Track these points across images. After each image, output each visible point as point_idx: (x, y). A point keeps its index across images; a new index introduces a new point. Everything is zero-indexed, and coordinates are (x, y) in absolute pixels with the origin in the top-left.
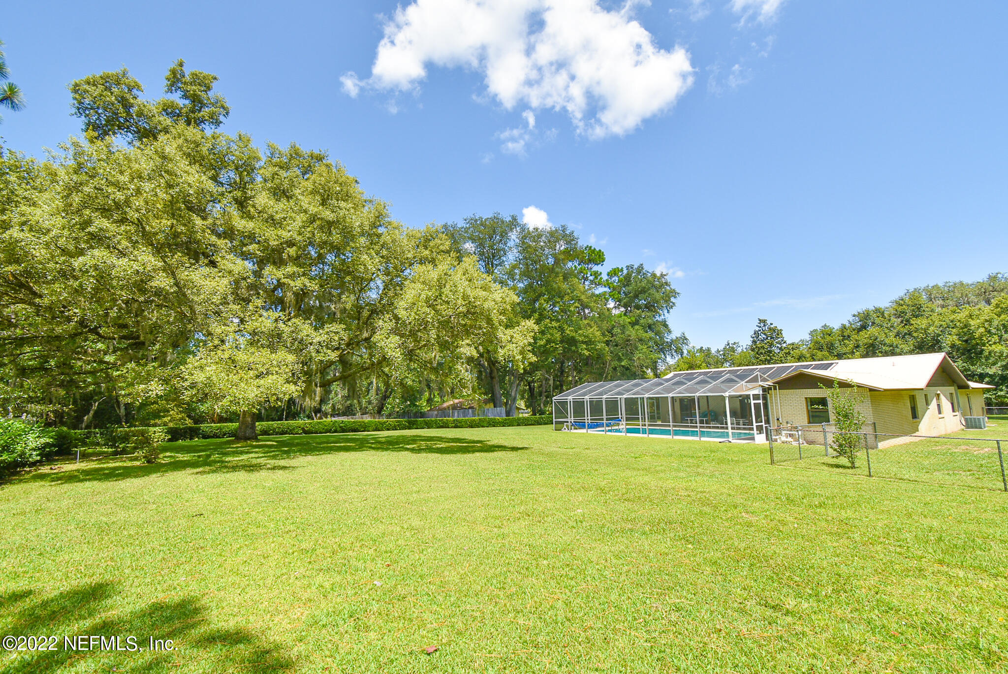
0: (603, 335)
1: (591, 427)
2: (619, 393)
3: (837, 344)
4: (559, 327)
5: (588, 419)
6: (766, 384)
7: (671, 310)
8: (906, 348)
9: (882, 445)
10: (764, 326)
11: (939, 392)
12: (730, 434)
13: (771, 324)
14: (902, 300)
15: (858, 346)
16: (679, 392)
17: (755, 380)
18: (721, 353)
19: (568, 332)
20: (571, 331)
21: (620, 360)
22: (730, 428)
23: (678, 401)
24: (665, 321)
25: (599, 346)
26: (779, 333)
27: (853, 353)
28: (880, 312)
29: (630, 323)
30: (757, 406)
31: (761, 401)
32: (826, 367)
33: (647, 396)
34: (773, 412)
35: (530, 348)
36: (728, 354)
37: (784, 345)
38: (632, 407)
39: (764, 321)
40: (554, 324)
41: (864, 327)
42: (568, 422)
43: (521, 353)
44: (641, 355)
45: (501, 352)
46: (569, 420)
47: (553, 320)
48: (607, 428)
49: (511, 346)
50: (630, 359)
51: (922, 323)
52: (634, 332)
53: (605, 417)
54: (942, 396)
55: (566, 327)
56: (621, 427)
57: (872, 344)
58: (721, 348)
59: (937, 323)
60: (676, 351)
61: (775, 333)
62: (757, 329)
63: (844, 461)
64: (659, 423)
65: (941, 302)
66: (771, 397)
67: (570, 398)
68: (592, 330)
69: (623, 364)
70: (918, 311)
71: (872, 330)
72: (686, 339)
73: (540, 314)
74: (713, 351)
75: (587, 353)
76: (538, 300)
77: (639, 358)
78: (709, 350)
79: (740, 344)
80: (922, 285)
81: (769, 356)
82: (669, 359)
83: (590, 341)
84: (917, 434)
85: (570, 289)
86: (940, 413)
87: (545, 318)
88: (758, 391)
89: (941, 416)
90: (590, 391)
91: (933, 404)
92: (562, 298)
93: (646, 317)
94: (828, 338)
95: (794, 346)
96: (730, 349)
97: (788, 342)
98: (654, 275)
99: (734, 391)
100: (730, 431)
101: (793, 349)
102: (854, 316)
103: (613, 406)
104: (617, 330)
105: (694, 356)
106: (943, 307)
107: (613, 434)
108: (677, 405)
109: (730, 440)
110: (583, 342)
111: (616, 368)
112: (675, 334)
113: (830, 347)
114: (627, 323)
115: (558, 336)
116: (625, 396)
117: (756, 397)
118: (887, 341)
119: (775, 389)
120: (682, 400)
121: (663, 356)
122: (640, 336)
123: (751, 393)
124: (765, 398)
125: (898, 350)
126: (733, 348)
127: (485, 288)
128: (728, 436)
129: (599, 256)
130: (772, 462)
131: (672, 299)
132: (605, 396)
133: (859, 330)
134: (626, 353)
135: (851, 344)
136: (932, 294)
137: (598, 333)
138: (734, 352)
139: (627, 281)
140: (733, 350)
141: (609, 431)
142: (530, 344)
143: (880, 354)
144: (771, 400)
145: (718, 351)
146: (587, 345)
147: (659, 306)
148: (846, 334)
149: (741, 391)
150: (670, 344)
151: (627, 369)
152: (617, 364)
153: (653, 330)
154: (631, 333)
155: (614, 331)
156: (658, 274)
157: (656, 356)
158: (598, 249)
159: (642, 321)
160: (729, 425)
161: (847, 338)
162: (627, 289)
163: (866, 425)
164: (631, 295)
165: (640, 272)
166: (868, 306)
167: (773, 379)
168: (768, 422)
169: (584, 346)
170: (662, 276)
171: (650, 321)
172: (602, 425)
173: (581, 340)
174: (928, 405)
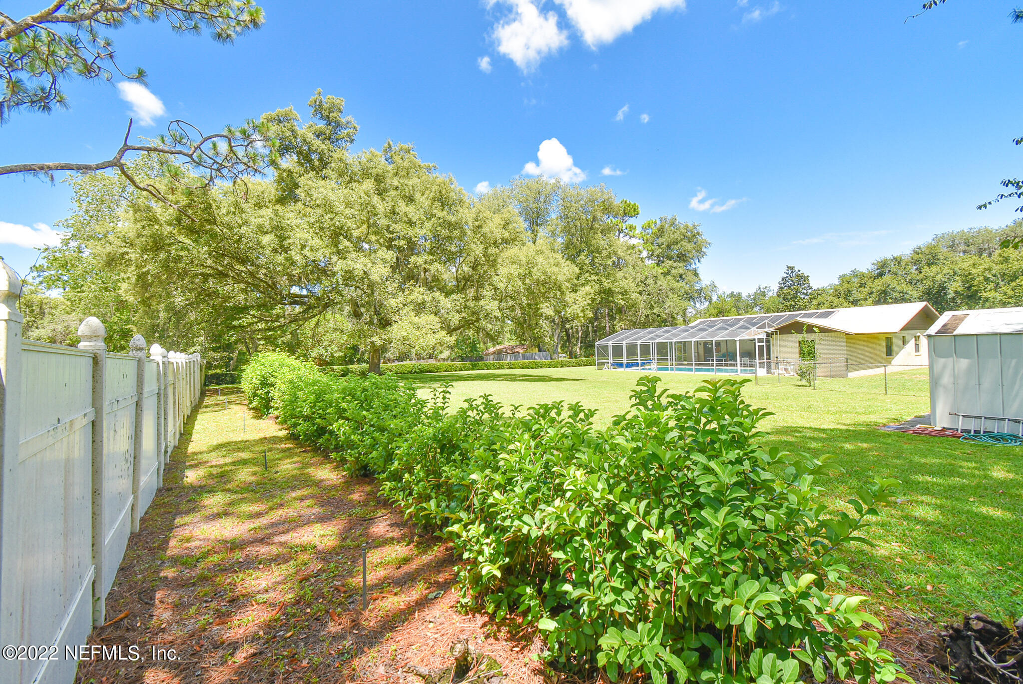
0: (637, 285)
1: (629, 366)
2: (652, 339)
3: (854, 291)
5: (625, 360)
6: (769, 330)
7: (702, 260)
8: (916, 294)
9: (851, 375)
10: (792, 272)
11: (918, 334)
13: (799, 271)
14: (920, 248)
15: (871, 293)
16: (702, 337)
17: (763, 326)
18: (752, 297)
19: (605, 284)
20: (608, 283)
21: (652, 308)
22: (739, 365)
23: (702, 344)
24: (696, 270)
25: (633, 296)
26: (806, 279)
28: (898, 261)
29: (662, 274)
30: (761, 348)
31: (764, 344)
32: (825, 315)
33: (675, 340)
34: (774, 352)
35: (589, 307)
36: (758, 300)
37: (810, 291)
38: (662, 349)
39: (792, 268)
40: (593, 277)
41: (881, 275)
42: (608, 363)
43: (582, 311)
44: (671, 303)
45: (569, 310)
46: (609, 361)
47: (593, 274)
49: (575, 307)
50: (662, 307)
52: (666, 282)
53: (639, 358)
54: (921, 338)
55: (603, 279)
56: (652, 367)
57: (884, 291)
58: (752, 292)
59: (946, 271)
60: (705, 298)
61: (803, 279)
62: (785, 275)
63: (804, 382)
64: (685, 363)
65: (963, 248)
66: (773, 341)
67: (610, 343)
68: (627, 281)
69: (655, 311)
70: (932, 259)
71: (887, 278)
72: (715, 287)
74: (744, 295)
75: (622, 302)
77: (669, 306)
78: (739, 295)
79: (772, 288)
81: (794, 301)
82: (698, 305)
83: (625, 292)
85: (608, 245)
86: (915, 351)
88: (764, 336)
89: (918, 354)
90: (627, 337)
91: (911, 344)
92: (600, 253)
93: (679, 268)
94: (846, 286)
95: (819, 292)
96: (761, 293)
97: (815, 288)
98: (686, 227)
99: (747, 334)
100: (739, 368)
101: (818, 294)
102: (873, 264)
103: (646, 349)
104: (650, 281)
105: (723, 301)
106: (965, 252)
107: (647, 372)
108: (701, 348)
110: (619, 293)
111: (648, 315)
112: (705, 282)
114: (659, 274)
116: (657, 341)
117: (760, 340)
118: (899, 288)
119: (776, 334)
120: (705, 344)
121: (692, 303)
122: (671, 285)
123: (756, 337)
124: (768, 341)
125: (908, 297)
126: (764, 292)
127: (557, 265)
128: (737, 372)
129: (634, 209)
131: (704, 249)
132: (640, 341)
133: (876, 278)
134: (658, 302)
135: (866, 290)
136: (955, 239)
137: (632, 285)
138: (765, 296)
139: (661, 232)
140: (764, 294)
141: (643, 369)
142: (589, 305)
143: (890, 301)
144: (773, 343)
145: (749, 296)
146: (623, 295)
147: (691, 256)
148: (863, 282)
149: (749, 336)
150: (700, 292)
151: (658, 316)
152: (649, 311)
153: (684, 279)
154: (663, 283)
155: (648, 282)
156: (690, 225)
157: (684, 304)
158: (632, 203)
159: (674, 271)
160: (739, 363)
161: (862, 285)
162: (660, 240)
163: (840, 360)
164: (664, 246)
165: (673, 224)
166: (888, 254)
167: (776, 325)
168: (769, 359)
169: (620, 296)
170: (694, 227)
171: (681, 271)
172: (637, 365)
173: (617, 291)
174: (904, 344)
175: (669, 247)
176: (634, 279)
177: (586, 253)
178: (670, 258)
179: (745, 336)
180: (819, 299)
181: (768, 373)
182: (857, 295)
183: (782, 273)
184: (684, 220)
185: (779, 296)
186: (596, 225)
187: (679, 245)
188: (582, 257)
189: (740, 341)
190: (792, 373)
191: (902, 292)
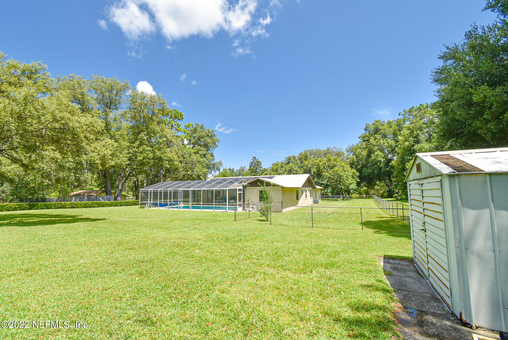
1: (161, 205)
3: (279, 169)
4: (152, 150)
5: (159, 202)
6: (244, 184)
7: (216, 148)
9: (284, 210)
10: (255, 160)
11: (306, 189)
12: (227, 208)
13: (258, 159)
14: (302, 153)
15: (285, 171)
19: (157, 154)
20: (159, 153)
21: (187, 171)
22: (227, 205)
23: (211, 192)
24: (212, 154)
25: (176, 163)
26: (260, 163)
27: (284, 173)
28: (294, 157)
29: (194, 153)
30: (240, 194)
31: (242, 192)
32: (271, 178)
33: (192, 189)
34: (246, 197)
36: (241, 172)
37: (262, 169)
39: (255, 158)
40: (149, 148)
41: (288, 163)
42: (148, 203)
44: (198, 169)
47: (149, 146)
48: (170, 207)
50: (193, 171)
51: (306, 163)
54: (307, 191)
56: (181, 206)
57: (290, 169)
59: (311, 163)
60: (216, 169)
61: (259, 163)
62: (252, 161)
63: (264, 218)
65: (313, 156)
66: (246, 190)
67: (150, 190)
68: (172, 154)
69: (188, 173)
70: (306, 158)
71: (291, 164)
72: (221, 163)
73: (140, 142)
74: (235, 170)
76: (140, 134)
77: (197, 171)
78: (233, 169)
80: (308, 149)
83: (171, 160)
84: (298, 205)
85: (161, 130)
86: (306, 197)
87: (144, 144)
88: (241, 187)
89: (306, 199)
91: (304, 194)
92: (155, 134)
93: (203, 151)
94: (276, 167)
96: (242, 169)
97: (263, 168)
98: (209, 131)
99: (233, 186)
101: (265, 171)
102: (286, 158)
104: (187, 156)
105: (226, 172)
106: (314, 157)
107: (173, 209)
108: (210, 195)
109: (227, 210)
110: (166, 160)
111: (184, 175)
112: (217, 160)
113: (277, 170)
114: (192, 152)
115: (151, 155)
117: (240, 190)
118: (295, 169)
119: (248, 186)
122: (198, 159)
123: (238, 188)
124: (244, 191)
126: (243, 169)
129: (181, 115)
130: (235, 220)
131: (217, 143)
132: (169, 189)
133: (287, 164)
134: (190, 168)
135: (283, 169)
136: (311, 153)
137: (176, 156)
138: (243, 171)
139: (195, 131)
140: (243, 170)
144: (246, 192)
145: (237, 170)
146: (169, 162)
147: (210, 146)
148: (282, 165)
149: (234, 187)
150: (214, 165)
151: (191, 176)
152: (185, 173)
153: (206, 157)
154: (194, 157)
155: (185, 156)
156: (211, 131)
157: (205, 170)
158: (180, 112)
159: (200, 152)
160: (227, 203)
161: (282, 167)
162: (194, 135)
163: (279, 202)
164: (196, 138)
165: (202, 128)
166: (291, 155)
167: (248, 182)
168: (244, 202)
169: (167, 162)
170: (212, 131)
171: (204, 152)
172: (167, 205)
173: (165, 159)
174: (302, 194)
175: (199, 139)
176: (177, 153)
177: (146, 133)
178: (200, 145)
179: (232, 187)
180: (265, 172)
181: (243, 210)
182: (281, 172)
183: (251, 160)
184: (208, 127)
185: (249, 170)
186: (154, 118)
187: (204, 139)
188: (142, 134)
189: (229, 190)
190: (256, 210)
191: (296, 171)
